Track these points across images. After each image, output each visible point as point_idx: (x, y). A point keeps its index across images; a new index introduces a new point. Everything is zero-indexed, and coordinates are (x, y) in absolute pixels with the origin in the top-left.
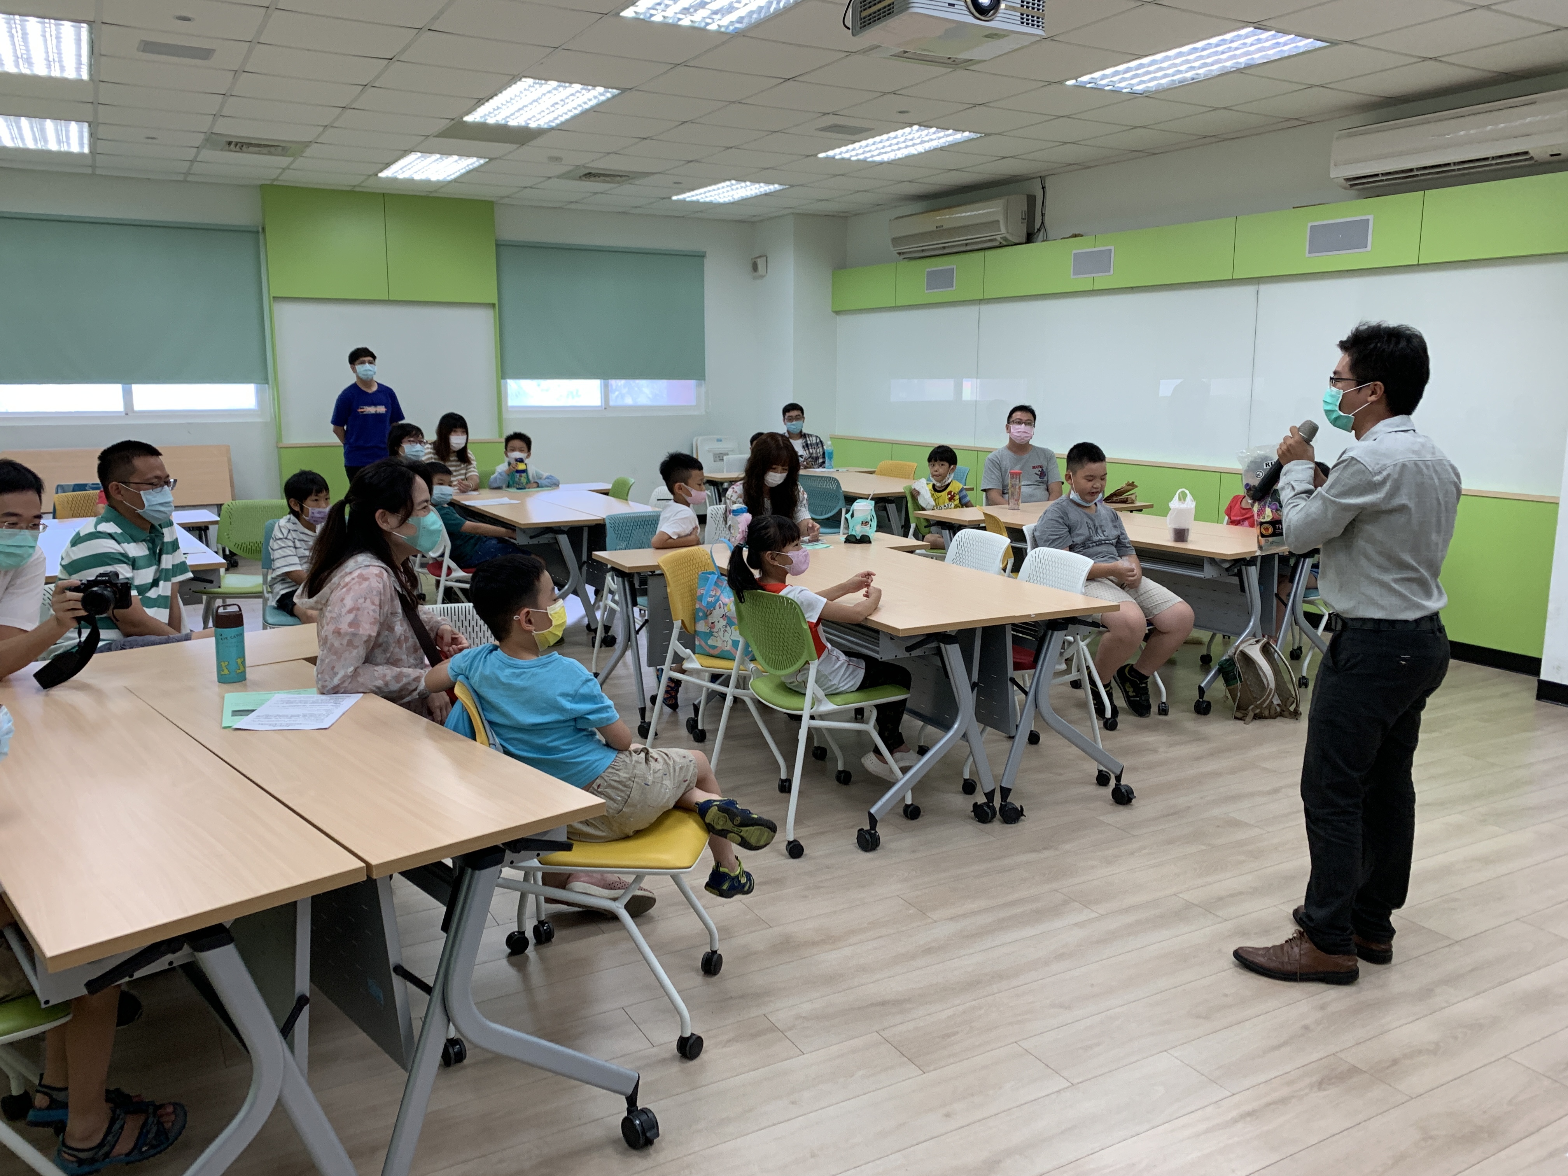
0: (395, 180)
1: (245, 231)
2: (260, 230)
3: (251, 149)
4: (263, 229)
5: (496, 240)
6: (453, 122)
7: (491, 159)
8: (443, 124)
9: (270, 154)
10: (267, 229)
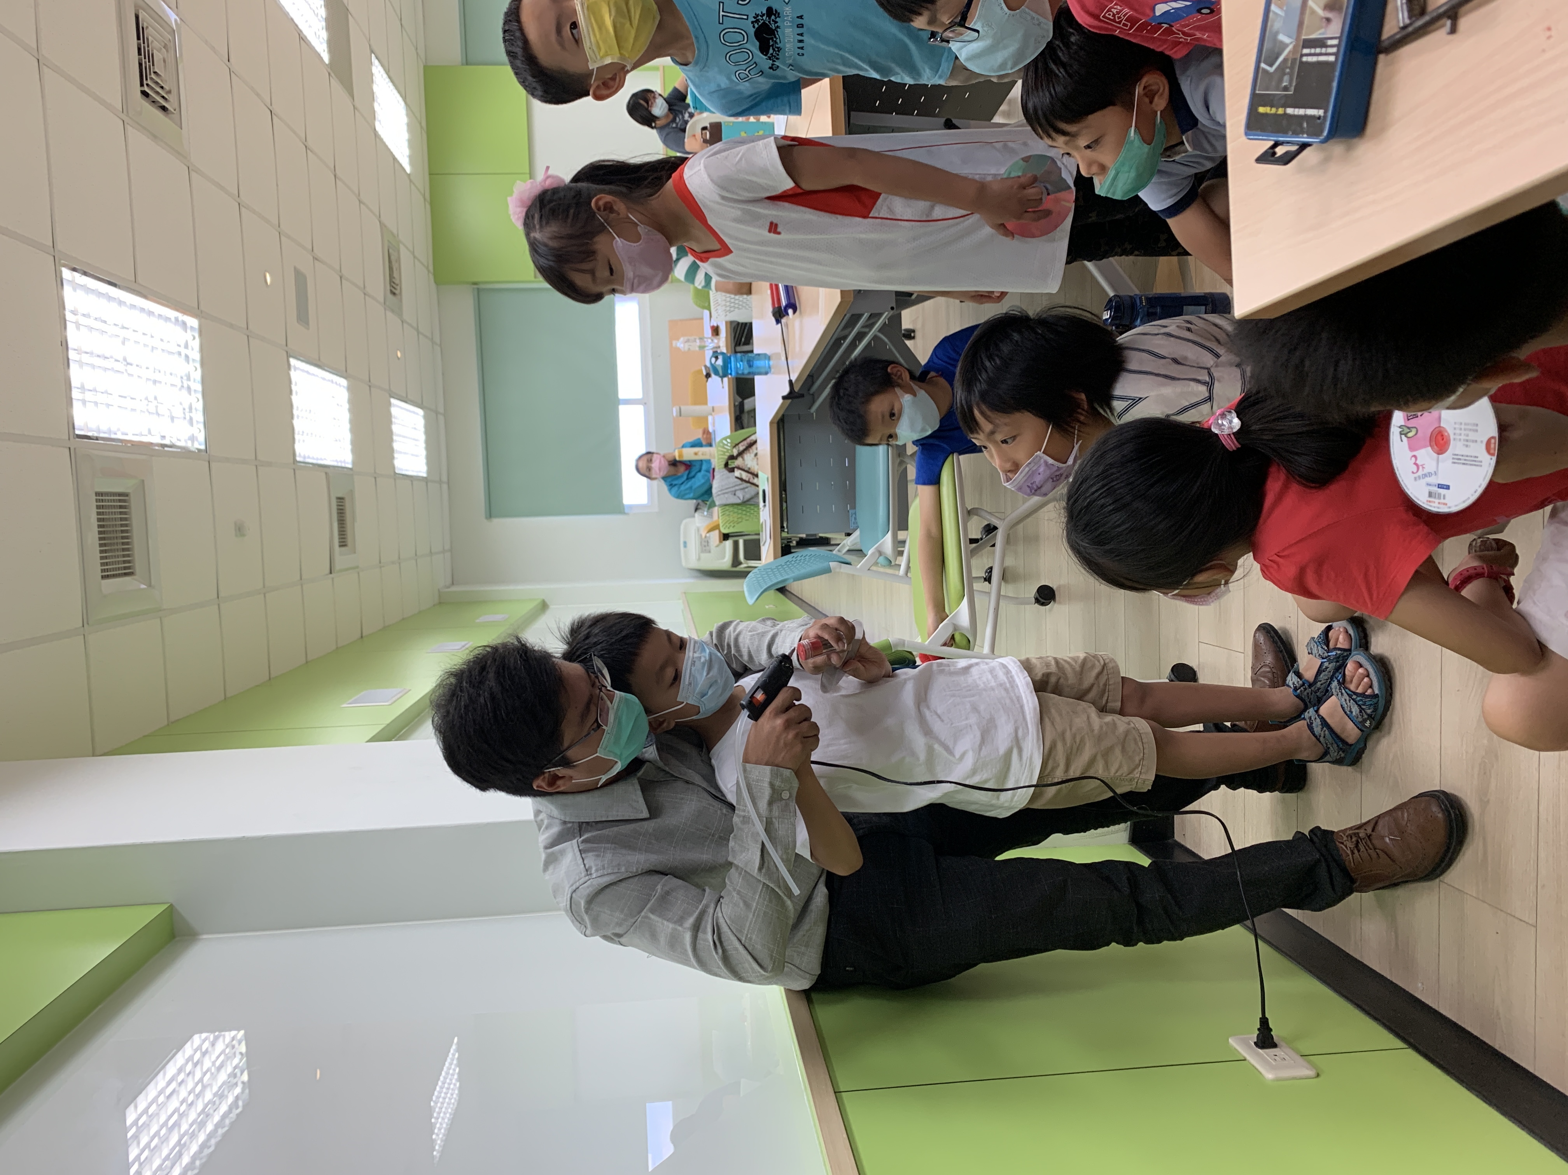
0: (411, 157)
1: (479, 301)
2: (475, 286)
3: (395, 275)
4: (475, 283)
5: (462, 64)
6: (332, 74)
7: (372, 52)
8: (336, 86)
9: (398, 260)
10: (475, 280)
